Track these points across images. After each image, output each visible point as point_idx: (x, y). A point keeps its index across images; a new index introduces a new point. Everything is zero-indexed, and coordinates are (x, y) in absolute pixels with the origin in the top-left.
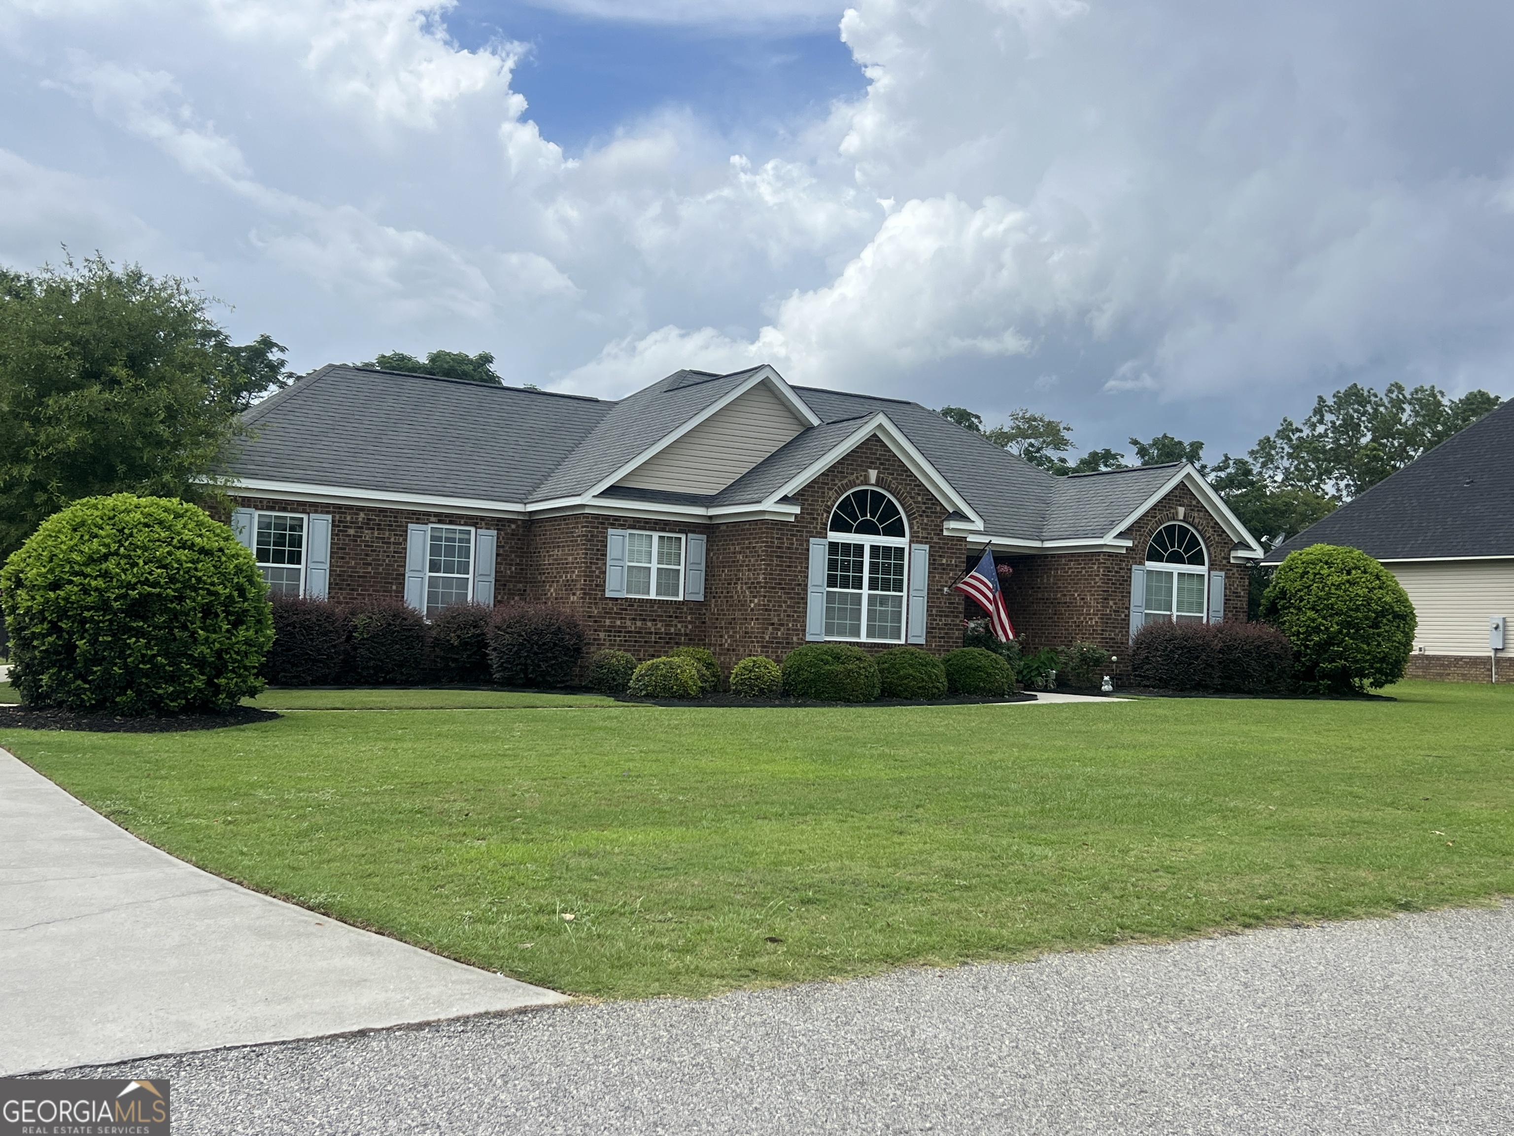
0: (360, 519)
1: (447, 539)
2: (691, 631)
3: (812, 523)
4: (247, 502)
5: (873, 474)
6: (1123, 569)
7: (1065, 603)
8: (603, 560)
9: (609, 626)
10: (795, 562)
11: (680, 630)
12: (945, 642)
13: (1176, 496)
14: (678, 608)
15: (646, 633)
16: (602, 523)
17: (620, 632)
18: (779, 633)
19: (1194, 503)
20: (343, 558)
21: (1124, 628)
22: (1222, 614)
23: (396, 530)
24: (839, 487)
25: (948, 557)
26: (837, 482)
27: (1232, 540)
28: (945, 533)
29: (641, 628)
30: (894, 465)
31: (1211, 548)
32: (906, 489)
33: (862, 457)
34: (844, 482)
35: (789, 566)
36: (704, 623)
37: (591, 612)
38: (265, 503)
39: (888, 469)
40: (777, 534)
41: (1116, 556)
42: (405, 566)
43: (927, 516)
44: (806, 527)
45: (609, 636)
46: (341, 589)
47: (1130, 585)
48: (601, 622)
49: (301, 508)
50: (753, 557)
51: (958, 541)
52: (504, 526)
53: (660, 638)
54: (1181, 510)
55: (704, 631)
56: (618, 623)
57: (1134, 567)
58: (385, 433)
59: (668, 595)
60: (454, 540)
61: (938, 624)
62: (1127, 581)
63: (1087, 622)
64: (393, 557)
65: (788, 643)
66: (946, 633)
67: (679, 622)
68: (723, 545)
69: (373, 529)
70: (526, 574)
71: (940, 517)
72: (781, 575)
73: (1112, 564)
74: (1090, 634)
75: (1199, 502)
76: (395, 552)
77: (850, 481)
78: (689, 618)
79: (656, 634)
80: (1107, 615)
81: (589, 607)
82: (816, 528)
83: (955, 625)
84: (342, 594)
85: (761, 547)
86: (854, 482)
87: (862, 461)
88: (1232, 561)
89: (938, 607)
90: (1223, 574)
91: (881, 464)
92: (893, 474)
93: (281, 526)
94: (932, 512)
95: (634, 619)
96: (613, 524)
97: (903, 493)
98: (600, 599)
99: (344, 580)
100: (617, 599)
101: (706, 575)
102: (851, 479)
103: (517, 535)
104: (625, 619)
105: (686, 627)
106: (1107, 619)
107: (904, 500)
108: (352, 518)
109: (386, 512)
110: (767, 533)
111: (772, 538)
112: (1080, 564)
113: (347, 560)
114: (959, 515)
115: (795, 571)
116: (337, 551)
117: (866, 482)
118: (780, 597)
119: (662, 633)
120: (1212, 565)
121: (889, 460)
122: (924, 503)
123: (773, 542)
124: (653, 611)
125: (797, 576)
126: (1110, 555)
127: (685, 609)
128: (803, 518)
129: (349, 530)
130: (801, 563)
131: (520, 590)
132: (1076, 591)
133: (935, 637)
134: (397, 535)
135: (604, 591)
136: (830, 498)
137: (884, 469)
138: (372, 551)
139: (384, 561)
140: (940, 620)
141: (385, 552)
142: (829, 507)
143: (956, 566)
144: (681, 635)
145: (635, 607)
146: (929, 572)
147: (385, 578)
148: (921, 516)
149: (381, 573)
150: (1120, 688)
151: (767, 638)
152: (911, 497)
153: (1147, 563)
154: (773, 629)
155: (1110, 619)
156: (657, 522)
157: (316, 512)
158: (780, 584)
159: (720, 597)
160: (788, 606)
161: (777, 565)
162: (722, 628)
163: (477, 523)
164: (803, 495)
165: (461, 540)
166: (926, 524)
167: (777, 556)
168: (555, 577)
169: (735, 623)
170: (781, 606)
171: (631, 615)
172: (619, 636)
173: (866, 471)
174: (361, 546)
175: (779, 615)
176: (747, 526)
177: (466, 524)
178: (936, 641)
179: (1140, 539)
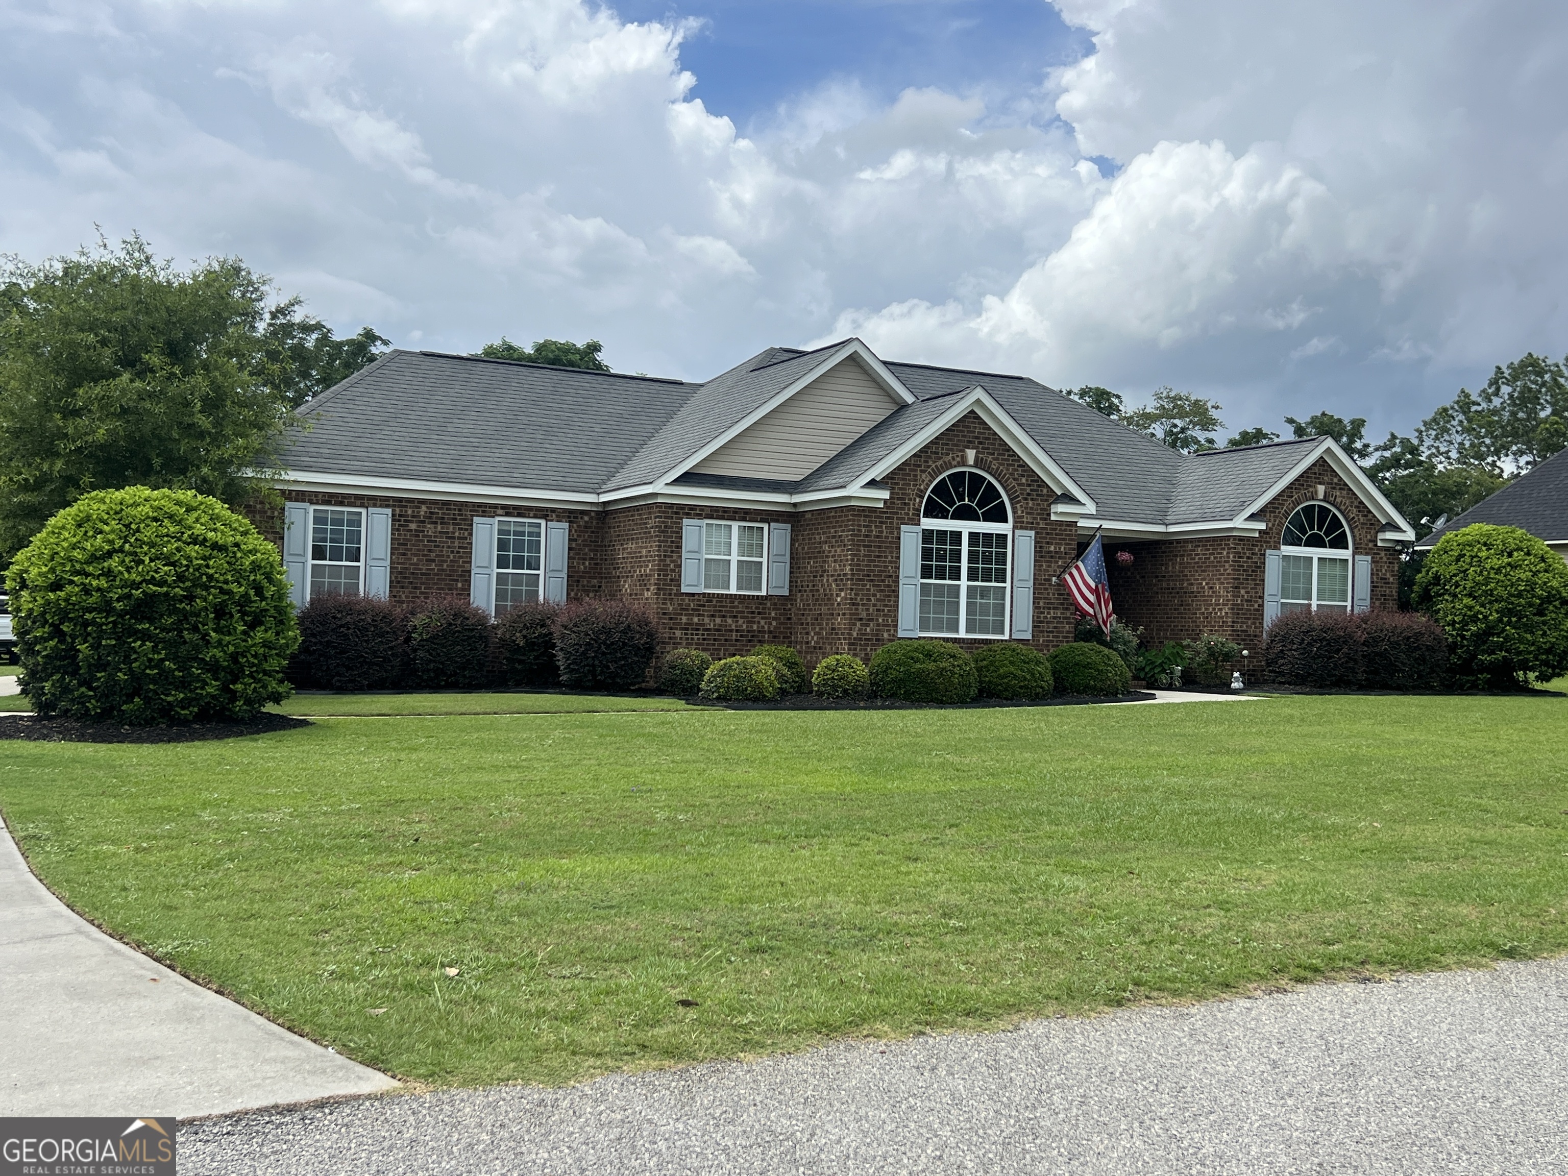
0: (422, 513)
1: (516, 533)
2: (775, 627)
3: (903, 509)
4: (300, 497)
5: (971, 454)
6: (1256, 554)
7: (1193, 592)
8: (678, 552)
9: (686, 624)
10: (885, 552)
11: (763, 627)
12: (1053, 637)
13: (1315, 474)
14: (761, 604)
15: (726, 631)
16: (676, 513)
17: (698, 630)
18: (868, 629)
19: (1335, 480)
20: (404, 554)
21: (1257, 619)
22: (1368, 602)
23: (460, 524)
24: (933, 470)
25: (1056, 544)
26: (930, 463)
27: (1378, 521)
28: (1053, 518)
29: (720, 625)
30: (994, 444)
31: (1356, 531)
32: (1008, 470)
33: (958, 436)
34: (938, 464)
35: (879, 557)
36: (789, 619)
37: (665, 609)
38: (320, 496)
39: (988, 449)
40: (865, 521)
41: (1248, 540)
42: (470, 562)
43: (1032, 500)
44: (897, 513)
45: (686, 634)
46: (402, 587)
47: (1264, 572)
48: (677, 619)
49: (358, 502)
50: (839, 546)
51: (1068, 526)
52: (577, 518)
53: (741, 636)
54: (1321, 489)
55: (790, 628)
56: (696, 620)
57: (1268, 552)
58: (451, 420)
59: (750, 589)
60: (522, 534)
61: (1046, 617)
62: (1260, 567)
63: (1216, 613)
64: (458, 552)
65: (877, 640)
66: (1055, 627)
67: (762, 618)
68: (808, 534)
69: (436, 523)
70: (601, 569)
71: (1047, 500)
72: (870, 566)
73: (1243, 549)
74: (1219, 626)
75: (1341, 479)
76: (460, 548)
77: (945, 462)
78: (773, 615)
79: (737, 631)
80: (1238, 605)
81: (663, 604)
82: (908, 514)
83: (1064, 618)
84: (404, 592)
85: (847, 536)
86: (950, 463)
87: (959, 440)
88: (1380, 544)
89: (1045, 598)
90: (1369, 558)
91: (980, 443)
92: (993, 454)
93: (338, 522)
94: (1037, 495)
95: (713, 616)
96: (688, 514)
97: (1005, 475)
98: (676, 595)
99: (405, 578)
100: (693, 595)
101: (791, 568)
102: (946, 460)
103: (591, 527)
104: (703, 615)
105: (770, 624)
106: (1238, 609)
107: (1006, 481)
108: (413, 512)
109: (450, 504)
110: (854, 520)
111: (859, 526)
112: (1209, 550)
113: (409, 556)
114: (1069, 498)
115: (885, 562)
116: (399, 547)
117: (963, 463)
118: (869, 590)
119: (743, 631)
120: (1357, 548)
121: (988, 439)
122: (1029, 485)
123: (860, 531)
124: (734, 607)
125: (887, 567)
126: (1241, 539)
127: (769, 605)
128: (894, 503)
129: (410, 525)
130: (891, 552)
131: (595, 586)
132: (1204, 579)
133: (1042, 632)
134: (462, 529)
135: (680, 586)
136: (923, 481)
137: (983, 448)
138: (435, 546)
139: (448, 557)
140: (1049, 613)
141: (449, 547)
142: (922, 491)
143: (1066, 553)
144: (764, 632)
145: (714, 603)
146: (1035, 561)
147: (450, 575)
148: (1026, 499)
149: (446, 570)
150: (1253, 683)
151: (855, 634)
152: (1014, 479)
153: (1283, 547)
154: (861, 625)
155: (1242, 609)
156: (736, 511)
157: (375, 506)
158: (868, 576)
159: (805, 591)
160: (878, 600)
161: (865, 556)
162: (808, 624)
163: (547, 515)
164: (892, 479)
165: (530, 534)
166: (1032, 508)
167: (864, 546)
168: (630, 572)
169: (822, 619)
170: (870, 600)
171: (710, 611)
172: (697, 635)
173: (963, 451)
174: (423, 541)
175: (868, 610)
176: (833, 514)
177: (535, 517)
178: (1043, 636)
179: (1275, 521)
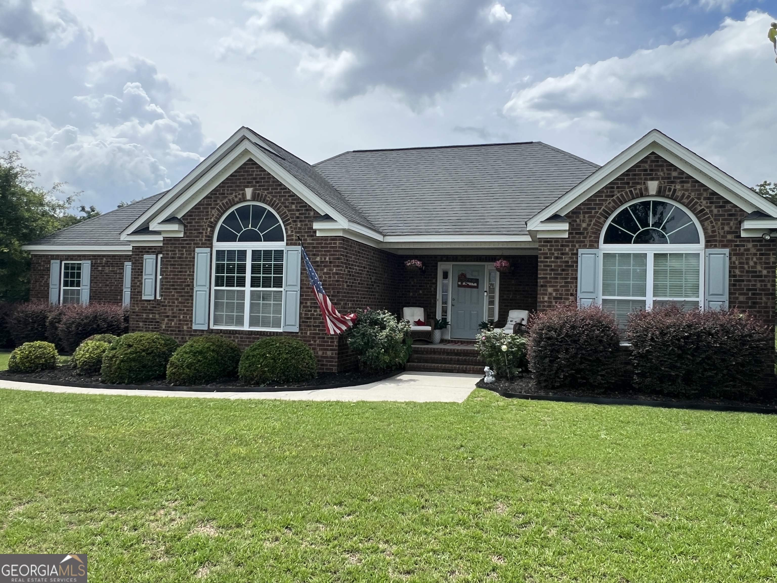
3: (197, 237)
4: (55, 257)
5: (249, 192)
8: (141, 275)
10: (185, 268)
12: (319, 330)
16: (141, 252)
17: (152, 322)
18: (173, 323)
19: (675, 174)
20: (95, 283)
22: (725, 298)
23: (121, 266)
24: (220, 206)
25: (322, 255)
26: (218, 201)
27: (742, 210)
28: (318, 234)
30: (269, 182)
31: (709, 223)
32: (280, 200)
33: (239, 179)
34: (224, 201)
35: (181, 272)
37: (134, 309)
38: (66, 257)
39: (263, 186)
40: (171, 247)
41: (555, 241)
42: (122, 286)
43: (301, 221)
44: (194, 240)
46: (96, 299)
47: (577, 270)
48: (140, 315)
49: (79, 258)
51: (332, 240)
54: (654, 185)
56: (151, 316)
57: (581, 251)
61: (313, 315)
62: (572, 266)
64: (118, 281)
65: (179, 331)
66: (321, 323)
69: (109, 266)
71: (312, 221)
72: (174, 278)
73: (550, 250)
75: (682, 172)
76: (119, 278)
77: (229, 200)
80: (545, 302)
81: (133, 306)
82: (201, 240)
84: (97, 302)
86: (233, 200)
87: (240, 183)
88: (743, 234)
89: (311, 299)
90: (728, 250)
91: (257, 182)
92: (268, 189)
93: (73, 268)
94: (304, 217)
96: (148, 252)
98: (139, 301)
99: (96, 294)
100: (150, 301)
102: (231, 198)
107: (280, 209)
108: (100, 261)
109: (116, 257)
110: (165, 247)
111: (168, 251)
113: (98, 283)
114: (327, 218)
115: (185, 275)
116: (94, 279)
117: (244, 199)
118: (173, 295)
120: (710, 241)
122: (298, 210)
123: (168, 254)
125: (186, 279)
126: (546, 241)
128: (191, 233)
129: (99, 268)
130: (189, 268)
133: (309, 326)
134: (121, 269)
135: (142, 295)
136: (213, 215)
137: (260, 186)
138: (109, 278)
139: (114, 283)
140: (315, 311)
141: (115, 278)
142: (212, 223)
146: (302, 269)
147: (114, 293)
148: (295, 221)
149: (113, 290)
151: (164, 327)
152: (285, 207)
153: (604, 246)
154: (169, 320)
157: (86, 259)
160: (180, 303)
166: (300, 228)
174: (104, 276)
175: (172, 310)
178: (310, 330)
179: (591, 221)
